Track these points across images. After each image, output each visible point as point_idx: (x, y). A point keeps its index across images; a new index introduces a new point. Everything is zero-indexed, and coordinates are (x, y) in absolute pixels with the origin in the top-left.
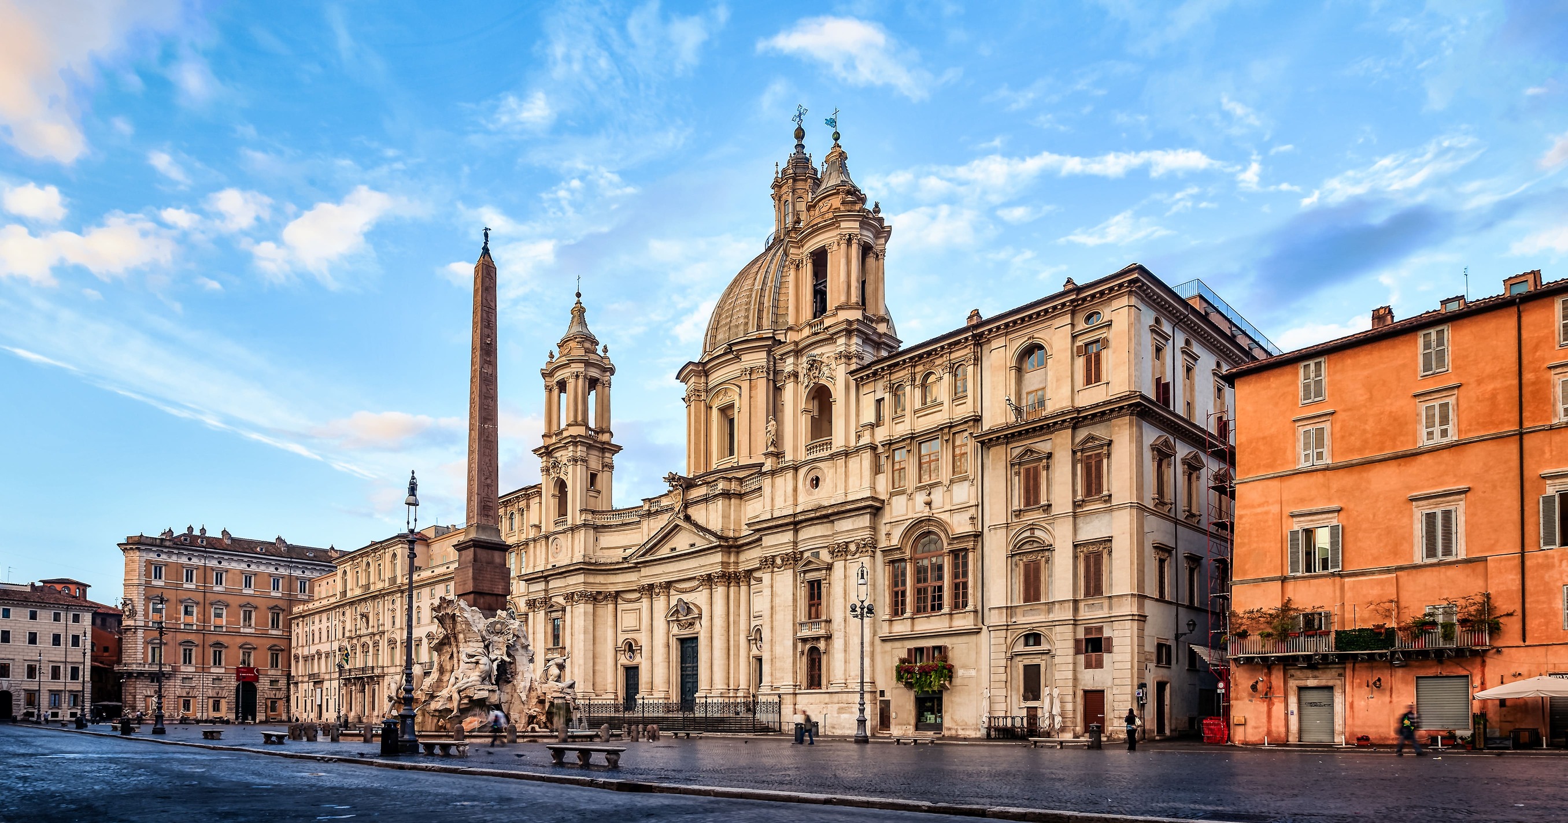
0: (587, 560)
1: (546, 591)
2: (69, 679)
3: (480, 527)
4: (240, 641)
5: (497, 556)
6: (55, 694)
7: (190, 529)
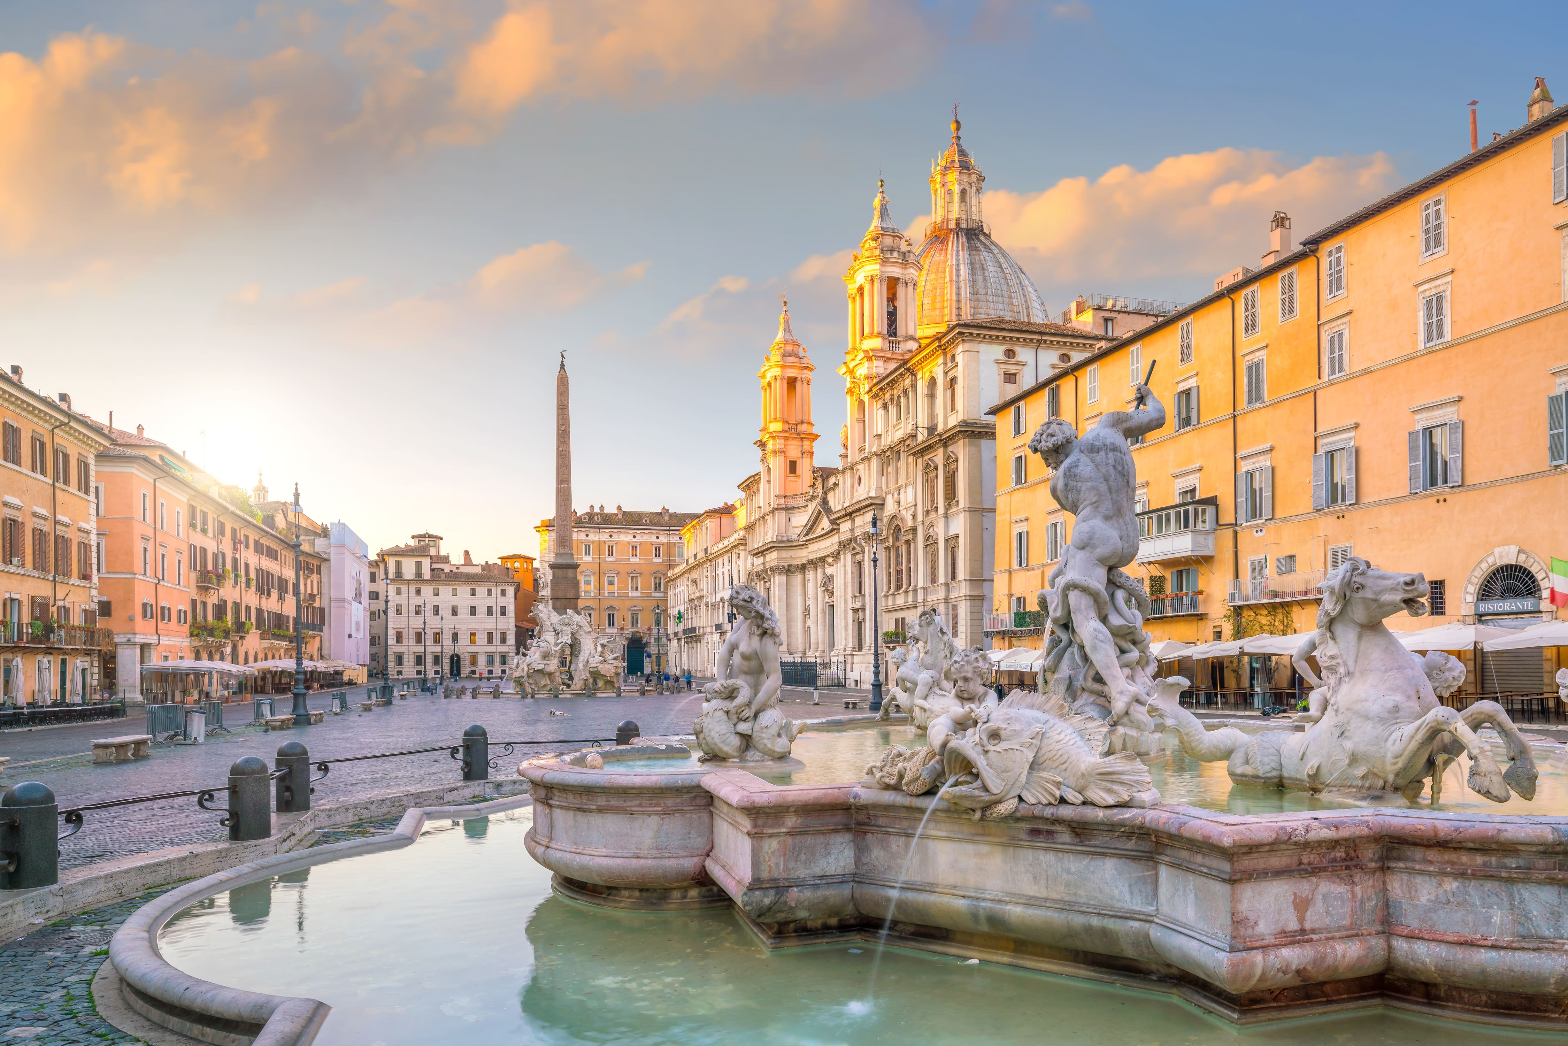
0: (780, 538)
1: (764, 564)
2: (499, 643)
3: (557, 554)
4: (628, 604)
5: (570, 573)
6: (490, 657)
7: (592, 507)
